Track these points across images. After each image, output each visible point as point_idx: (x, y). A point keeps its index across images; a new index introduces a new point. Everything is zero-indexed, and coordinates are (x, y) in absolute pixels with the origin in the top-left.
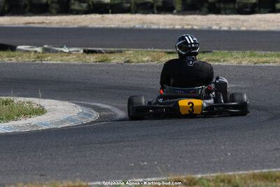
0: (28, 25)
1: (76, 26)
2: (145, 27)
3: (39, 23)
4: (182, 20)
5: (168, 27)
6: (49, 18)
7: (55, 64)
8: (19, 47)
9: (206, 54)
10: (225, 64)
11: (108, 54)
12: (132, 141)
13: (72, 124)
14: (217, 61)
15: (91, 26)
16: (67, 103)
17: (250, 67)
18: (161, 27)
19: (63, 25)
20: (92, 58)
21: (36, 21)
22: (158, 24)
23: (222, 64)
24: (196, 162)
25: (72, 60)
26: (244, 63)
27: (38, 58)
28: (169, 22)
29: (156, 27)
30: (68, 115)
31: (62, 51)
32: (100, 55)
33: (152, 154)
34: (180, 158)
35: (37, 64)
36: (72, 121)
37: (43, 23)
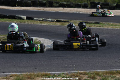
0: (38, 10)
1: (54, 11)
2: (78, 12)
3: (42, 10)
4: (90, 11)
5: (85, 13)
6: (46, 8)
7: (46, 25)
8: (35, 18)
9: (97, 24)
10: (103, 28)
11: (64, 23)
12: (68, 56)
13: (49, 48)
14: (100, 27)
15: (59, 11)
16: (48, 40)
17: (111, 29)
18: (83, 13)
19: (50, 11)
20: (58, 24)
21: (41, 9)
22: (82, 12)
23: (102, 28)
24: (88, 65)
25: (52, 24)
26: (109, 28)
27: (40, 23)
28: (86, 11)
29: (81, 13)
30: (48, 44)
31: (49, 20)
32: (61, 23)
33: (74, 62)
34: (83, 64)
35: (40, 25)
36: (49, 47)
37: (43, 10)
